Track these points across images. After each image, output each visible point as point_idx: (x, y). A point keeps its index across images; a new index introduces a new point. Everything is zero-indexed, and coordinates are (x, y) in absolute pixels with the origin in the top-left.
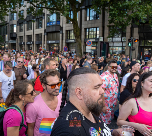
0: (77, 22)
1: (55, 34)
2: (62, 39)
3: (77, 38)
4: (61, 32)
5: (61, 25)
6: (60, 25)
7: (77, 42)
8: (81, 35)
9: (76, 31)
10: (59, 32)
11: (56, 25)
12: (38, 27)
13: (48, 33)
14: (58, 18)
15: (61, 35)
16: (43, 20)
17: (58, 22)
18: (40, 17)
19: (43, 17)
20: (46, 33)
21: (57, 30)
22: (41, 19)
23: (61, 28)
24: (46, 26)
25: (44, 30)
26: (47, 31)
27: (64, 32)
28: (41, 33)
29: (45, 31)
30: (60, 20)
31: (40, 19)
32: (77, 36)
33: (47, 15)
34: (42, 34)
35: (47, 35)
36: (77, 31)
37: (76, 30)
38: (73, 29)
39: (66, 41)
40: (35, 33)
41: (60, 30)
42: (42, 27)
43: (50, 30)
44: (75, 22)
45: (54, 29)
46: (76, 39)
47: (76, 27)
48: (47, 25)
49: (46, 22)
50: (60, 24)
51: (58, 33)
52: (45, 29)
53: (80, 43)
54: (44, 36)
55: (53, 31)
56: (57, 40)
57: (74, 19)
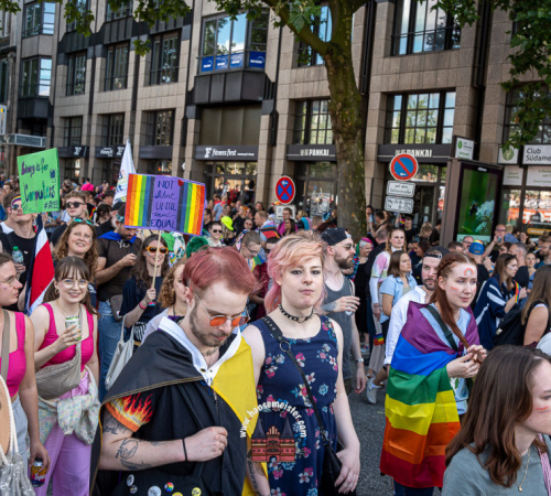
0: (348, 59)
1: (240, 114)
2: (272, 143)
3: (346, 139)
4: (268, 104)
5: (270, 71)
6: (263, 73)
7: (346, 159)
8: (363, 127)
10: (257, 104)
11: (246, 71)
12: (155, 78)
13: (201, 108)
14: (254, 37)
15: (265, 120)
16: (185, 45)
17: (254, 56)
18: (171, 27)
19: (186, 29)
20: (192, 110)
21: (248, 96)
22: (174, 37)
23: (271, 89)
24: (194, 73)
25: (184, 91)
26: (200, 98)
27: (283, 107)
28: (170, 106)
29: (190, 96)
30: (265, 48)
31: (167, 39)
32: (345, 129)
33: (203, 18)
34: (174, 110)
35: (199, 117)
36: (345, 105)
37: (341, 97)
38: (326, 92)
39: (287, 151)
40: (141, 106)
41: (261, 99)
42: (175, 79)
43: (216, 96)
44: (342, 61)
45: (235, 92)
46: (341, 145)
47: (342, 87)
48: (200, 67)
49: (195, 54)
50: (263, 65)
51: (252, 112)
52: (190, 89)
53: (356, 164)
54: (185, 121)
55: (228, 98)
56: (243, 143)
57: (337, 46)
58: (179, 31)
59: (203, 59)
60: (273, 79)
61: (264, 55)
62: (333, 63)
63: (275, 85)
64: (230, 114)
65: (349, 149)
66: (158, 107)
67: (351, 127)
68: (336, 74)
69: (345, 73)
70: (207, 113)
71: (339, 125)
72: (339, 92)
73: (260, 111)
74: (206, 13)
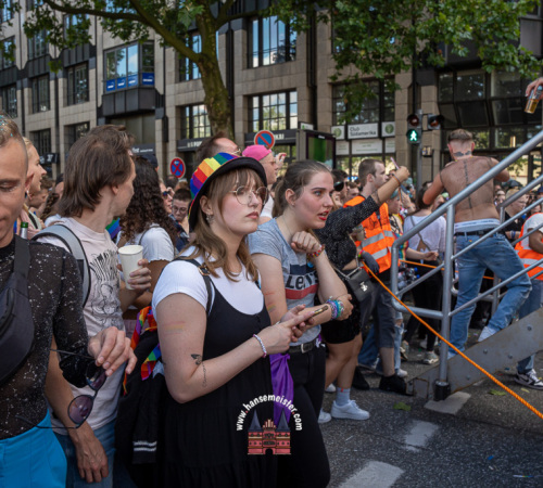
0: (216, 64)
1: (139, 121)
2: (166, 140)
3: (219, 125)
4: (159, 111)
5: (159, 87)
6: (153, 89)
8: (232, 114)
9: (212, 99)
10: (151, 112)
11: (141, 88)
12: (72, 100)
13: (107, 117)
14: (144, 63)
15: (159, 123)
16: (92, 72)
17: (146, 76)
18: (80, 60)
19: (92, 60)
20: (102, 121)
21: (143, 107)
22: (83, 68)
23: (160, 100)
24: (101, 93)
25: (94, 107)
26: (106, 112)
27: (171, 112)
28: (85, 120)
29: (99, 111)
30: (153, 70)
31: (78, 70)
32: (219, 117)
33: (104, 51)
34: (88, 123)
36: (216, 99)
37: (213, 93)
38: (202, 95)
39: (178, 144)
40: (63, 122)
41: (153, 108)
42: (87, 99)
43: (120, 109)
44: (211, 66)
45: (133, 105)
46: (217, 130)
47: (213, 86)
48: (105, 88)
49: (100, 78)
50: (153, 83)
51: (149, 119)
52: (99, 105)
55: (129, 109)
56: (144, 142)
57: (206, 55)
58: (87, 62)
59: (107, 82)
60: (161, 92)
61: (153, 75)
62: (205, 68)
63: (163, 97)
64: (132, 122)
66: (76, 122)
67: (222, 116)
68: (207, 76)
69: (214, 75)
71: (213, 115)
72: (211, 90)
73: (154, 118)
74: (106, 47)
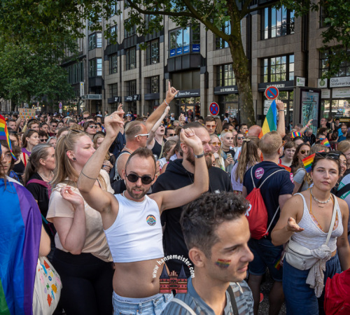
0: (240, 42)
1: (190, 74)
2: (207, 87)
3: (242, 82)
4: (203, 69)
5: (203, 53)
6: (199, 54)
7: (243, 91)
8: (250, 75)
9: (238, 65)
10: (198, 69)
11: (191, 54)
12: (149, 61)
13: (172, 74)
14: (194, 38)
15: (202, 77)
16: (161, 44)
17: (195, 46)
18: (154, 37)
19: (161, 37)
20: (167, 75)
21: (193, 66)
22: (156, 42)
23: (204, 61)
24: (167, 57)
25: (163, 66)
26: (169, 70)
27: (210, 69)
28: (157, 74)
29: (166, 68)
30: (199, 42)
31: (153, 43)
32: (241, 77)
33: (169, 31)
34: (159, 76)
35: (171, 78)
36: (240, 65)
37: (238, 61)
38: (231, 60)
39: (214, 90)
40: (143, 76)
41: (199, 66)
42: (158, 61)
43: (178, 67)
44: (237, 43)
45: (187, 65)
46: (240, 85)
47: (238, 56)
48: (169, 55)
49: (167, 48)
50: (199, 50)
51: (196, 73)
52: (166, 64)
53: (248, 93)
54: (164, 80)
55: (184, 68)
56: (193, 88)
57: (234, 36)
58: (159, 38)
59: (171, 51)
60: (204, 56)
61: (199, 45)
62: (233, 45)
63: (206, 59)
64: (186, 75)
65: (244, 86)
66: (151, 75)
67: (244, 76)
68: (235, 50)
69: (239, 49)
70: (175, 76)
71: (238, 75)
72: (237, 59)
73: (199, 72)
74: (170, 29)
